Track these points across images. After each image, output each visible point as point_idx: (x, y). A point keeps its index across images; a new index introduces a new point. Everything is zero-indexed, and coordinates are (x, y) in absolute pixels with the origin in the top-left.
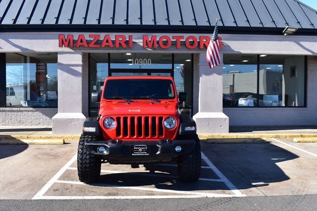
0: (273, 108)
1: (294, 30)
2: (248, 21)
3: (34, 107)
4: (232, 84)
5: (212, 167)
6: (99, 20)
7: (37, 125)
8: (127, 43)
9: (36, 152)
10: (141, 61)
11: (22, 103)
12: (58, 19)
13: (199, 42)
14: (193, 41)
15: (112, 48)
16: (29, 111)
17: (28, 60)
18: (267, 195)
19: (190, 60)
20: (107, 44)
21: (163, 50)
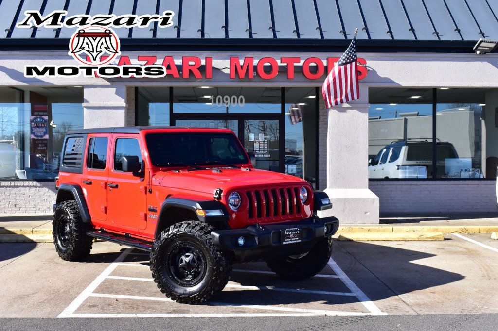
0: (461, 182)
1: (492, 45)
2: (412, 30)
3: (38, 180)
4: (402, 138)
5: (342, 276)
6: (155, 31)
8: (202, 69)
10: (227, 99)
11: (19, 174)
13: (326, 68)
14: (316, 67)
15: (177, 80)
16: (30, 187)
17: (27, 97)
18: (421, 313)
19: (314, 97)
20: (169, 72)
21: (265, 81)
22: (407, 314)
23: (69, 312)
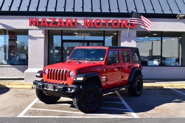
1: (184, 16)
2: (153, 9)
4: (151, 49)
5: (124, 102)
6: (56, 8)
8: (73, 23)
9: (15, 93)
10: (83, 35)
11: (4, 62)
12: (28, 7)
13: (120, 24)
14: (117, 23)
15: (64, 27)
16: (8, 67)
18: (153, 117)
19: (116, 34)
20: (61, 24)
21: (97, 28)
22: (147, 117)
23: (21, 115)
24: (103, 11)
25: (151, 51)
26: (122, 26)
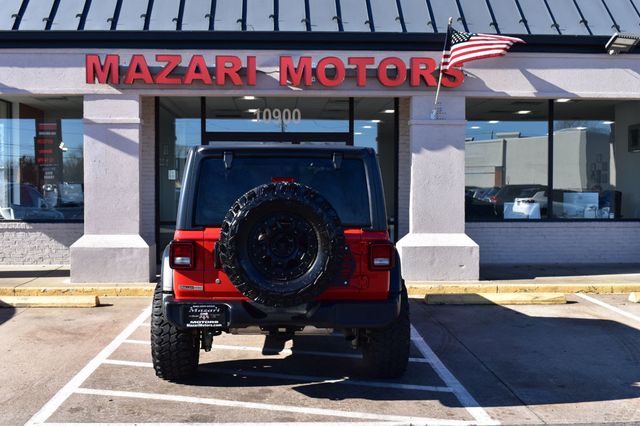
0: (585, 224)
1: (631, 42)
2: (524, 21)
3: (28, 221)
4: (500, 165)
5: (432, 358)
6: (179, 21)
7: (36, 262)
8: (242, 73)
9: (33, 326)
10: (277, 114)
12: (83, 17)
13: (409, 72)
14: (396, 70)
15: (210, 87)
16: (17, 230)
17: (16, 110)
18: (549, 421)
19: (393, 111)
20: (197, 76)
21: (327, 88)
22: (528, 422)
23: (39, 420)
24: (347, 29)
25: (501, 171)
26: (416, 79)
